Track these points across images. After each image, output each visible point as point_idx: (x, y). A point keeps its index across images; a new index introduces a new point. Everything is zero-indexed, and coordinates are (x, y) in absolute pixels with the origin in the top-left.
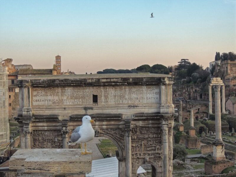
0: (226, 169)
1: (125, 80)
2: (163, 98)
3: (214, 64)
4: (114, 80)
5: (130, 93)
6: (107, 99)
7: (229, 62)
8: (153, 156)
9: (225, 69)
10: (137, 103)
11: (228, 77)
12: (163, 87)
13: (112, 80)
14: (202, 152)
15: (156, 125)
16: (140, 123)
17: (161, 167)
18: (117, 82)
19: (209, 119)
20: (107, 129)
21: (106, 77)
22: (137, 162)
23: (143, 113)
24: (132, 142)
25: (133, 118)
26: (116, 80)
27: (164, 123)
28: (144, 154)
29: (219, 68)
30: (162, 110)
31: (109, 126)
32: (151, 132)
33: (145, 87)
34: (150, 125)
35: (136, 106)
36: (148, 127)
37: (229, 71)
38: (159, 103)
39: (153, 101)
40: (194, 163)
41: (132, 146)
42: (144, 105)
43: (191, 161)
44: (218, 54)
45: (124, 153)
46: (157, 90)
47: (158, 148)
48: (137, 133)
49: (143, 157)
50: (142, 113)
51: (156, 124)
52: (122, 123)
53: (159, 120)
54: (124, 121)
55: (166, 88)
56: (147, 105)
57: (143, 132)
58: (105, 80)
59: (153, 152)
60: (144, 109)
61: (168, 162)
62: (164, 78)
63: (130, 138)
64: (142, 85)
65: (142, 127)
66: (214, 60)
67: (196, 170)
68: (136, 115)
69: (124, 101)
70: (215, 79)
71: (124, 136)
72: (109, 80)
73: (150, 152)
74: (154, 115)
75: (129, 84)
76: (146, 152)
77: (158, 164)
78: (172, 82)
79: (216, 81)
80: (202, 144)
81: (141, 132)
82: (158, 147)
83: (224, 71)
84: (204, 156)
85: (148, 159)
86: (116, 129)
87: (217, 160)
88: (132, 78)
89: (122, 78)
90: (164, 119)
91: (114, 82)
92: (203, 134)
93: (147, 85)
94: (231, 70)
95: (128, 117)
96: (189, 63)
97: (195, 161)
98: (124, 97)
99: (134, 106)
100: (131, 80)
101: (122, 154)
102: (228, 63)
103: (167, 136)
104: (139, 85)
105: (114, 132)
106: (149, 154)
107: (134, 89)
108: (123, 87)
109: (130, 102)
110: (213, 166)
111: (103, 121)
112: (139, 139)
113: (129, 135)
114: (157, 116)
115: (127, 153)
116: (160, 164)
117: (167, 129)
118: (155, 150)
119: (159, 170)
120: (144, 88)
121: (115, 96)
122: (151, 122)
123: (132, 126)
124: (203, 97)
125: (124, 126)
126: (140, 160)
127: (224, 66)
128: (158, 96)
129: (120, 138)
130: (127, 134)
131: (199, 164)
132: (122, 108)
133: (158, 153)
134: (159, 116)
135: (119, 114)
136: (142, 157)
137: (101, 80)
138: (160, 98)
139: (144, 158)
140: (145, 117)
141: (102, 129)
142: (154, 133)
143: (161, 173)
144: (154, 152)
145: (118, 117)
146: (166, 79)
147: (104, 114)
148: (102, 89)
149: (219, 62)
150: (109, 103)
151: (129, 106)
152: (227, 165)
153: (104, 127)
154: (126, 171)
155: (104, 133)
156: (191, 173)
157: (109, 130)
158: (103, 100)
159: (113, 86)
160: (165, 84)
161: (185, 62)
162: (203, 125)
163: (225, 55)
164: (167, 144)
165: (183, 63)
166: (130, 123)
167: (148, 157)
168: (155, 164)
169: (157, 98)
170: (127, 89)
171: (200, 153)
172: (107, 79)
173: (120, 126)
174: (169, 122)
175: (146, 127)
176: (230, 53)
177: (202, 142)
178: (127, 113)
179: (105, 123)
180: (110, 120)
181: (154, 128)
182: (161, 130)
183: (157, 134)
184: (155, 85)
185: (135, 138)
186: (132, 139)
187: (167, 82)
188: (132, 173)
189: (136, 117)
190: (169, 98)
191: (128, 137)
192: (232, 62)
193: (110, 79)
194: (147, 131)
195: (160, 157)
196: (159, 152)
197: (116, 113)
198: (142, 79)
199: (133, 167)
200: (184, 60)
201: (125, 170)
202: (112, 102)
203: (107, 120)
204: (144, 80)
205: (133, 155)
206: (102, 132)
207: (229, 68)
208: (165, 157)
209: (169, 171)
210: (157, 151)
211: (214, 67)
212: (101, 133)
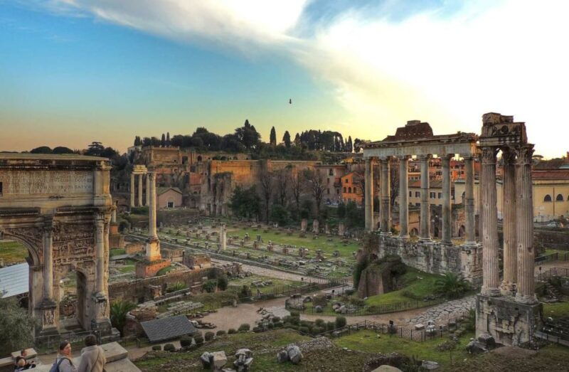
0: (162, 269)
1: (45, 162)
2: (98, 187)
3: (134, 149)
4: (29, 162)
5: (52, 180)
6: (18, 188)
7: (153, 148)
8: (82, 261)
9: (148, 156)
10: (61, 192)
11: (151, 164)
12: (98, 173)
13: (26, 162)
14: (128, 252)
15: (88, 221)
16: (66, 219)
17: (93, 274)
18: (34, 165)
19: (131, 213)
20: (16, 229)
21: (16, 158)
22: (60, 269)
23: (71, 206)
24: (54, 245)
25: (56, 212)
26: (32, 162)
27: (99, 217)
28: (70, 259)
29: (140, 154)
30: (96, 202)
31: (18, 225)
32: (81, 230)
33: (74, 173)
34: (79, 222)
35: (61, 197)
36: (77, 224)
37: (152, 158)
38: (93, 193)
39: (84, 190)
40: (120, 266)
41: (54, 250)
42: (72, 196)
43: (117, 263)
44: (137, 139)
45: (41, 260)
46: (89, 177)
47: (90, 251)
48: (61, 232)
49: (70, 263)
50: (68, 206)
51: (87, 219)
52: (39, 219)
53: (91, 214)
54: (43, 216)
55: (102, 174)
56: (76, 196)
57: (70, 231)
58: (14, 162)
59: (82, 255)
60: (71, 201)
61: (103, 266)
62: (99, 162)
63: (51, 239)
64: (70, 169)
65: (68, 224)
66: (133, 145)
67: (124, 274)
68: (60, 209)
69: (43, 190)
70: (138, 166)
71: (41, 237)
72: (21, 162)
73: (79, 256)
74: (85, 208)
75: (52, 168)
76: (72, 256)
77: (89, 272)
78: (110, 167)
79: (140, 170)
80: (126, 243)
81: (66, 230)
82: (90, 248)
83: (147, 158)
84: (130, 257)
85: (76, 265)
86: (30, 228)
87: (152, 260)
88: (56, 160)
89: (41, 160)
90: (98, 213)
91: (29, 165)
92: (126, 231)
93: (76, 170)
94: (155, 157)
95: (48, 211)
96: (102, 147)
97: (120, 263)
98: (42, 184)
99: (57, 197)
100: (54, 162)
101: (39, 261)
102: (151, 149)
103: (102, 234)
104: (65, 169)
105: (28, 232)
106: (77, 259)
107: (58, 175)
108: (42, 172)
109: (51, 192)
110: (147, 268)
111: (10, 217)
112: (63, 240)
113: (50, 235)
114: (90, 209)
115: (46, 259)
116: (91, 270)
117: (103, 225)
118: (85, 253)
119: (90, 278)
120: (72, 174)
121: (30, 184)
122: (80, 217)
123: (54, 223)
124: (121, 187)
125: (43, 223)
126: (64, 267)
127: (146, 152)
128: (91, 184)
129: (36, 241)
130: (47, 234)
131: (126, 266)
132: (40, 199)
133: (89, 257)
134: (93, 209)
135: (36, 208)
136: (67, 263)
137: (8, 161)
138: (94, 187)
139: (70, 265)
140: (73, 210)
141: (9, 229)
142: (85, 231)
143: (93, 281)
144: (85, 255)
145: (33, 212)
146: (102, 163)
147: (11, 208)
148: (10, 174)
149: (140, 148)
150: (21, 193)
151: (50, 197)
152: (163, 265)
153: (12, 226)
154: (44, 284)
155: (11, 234)
156: (119, 277)
157: (20, 230)
158: (12, 189)
159: (28, 170)
160: (100, 170)
161: (97, 145)
162: (124, 220)
163: (147, 140)
164: (103, 244)
165: (95, 147)
166: (51, 219)
167: (76, 262)
168: (84, 271)
169: (90, 187)
170: (48, 174)
171: (125, 253)
172: (18, 160)
173: (37, 224)
174: (106, 216)
175: (72, 224)
176: (153, 138)
177: (125, 240)
178: (47, 206)
179: (13, 220)
180: (21, 217)
181: (84, 224)
182: (95, 227)
183: (88, 232)
184: (87, 170)
185: (58, 238)
186: (53, 240)
187: (104, 167)
188: (54, 285)
189: (60, 211)
190: (105, 187)
191: (49, 237)
192: (157, 148)
193: (23, 160)
194: (75, 228)
195: (92, 261)
196: (91, 254)
197: (31, 206)
198: (69, 162)
199: (54, 277)
200: (96, 144)
201: (42, 282)
202: (24, 191)
203: (16, 217)
204: (73, 163)
205: (54, 261)
206: (8, 233)
207: (153, 154)
208: (99, 262)
209: (104, 277)
210: (88, 254)
211: (133, 153)
212: (6, 235)
